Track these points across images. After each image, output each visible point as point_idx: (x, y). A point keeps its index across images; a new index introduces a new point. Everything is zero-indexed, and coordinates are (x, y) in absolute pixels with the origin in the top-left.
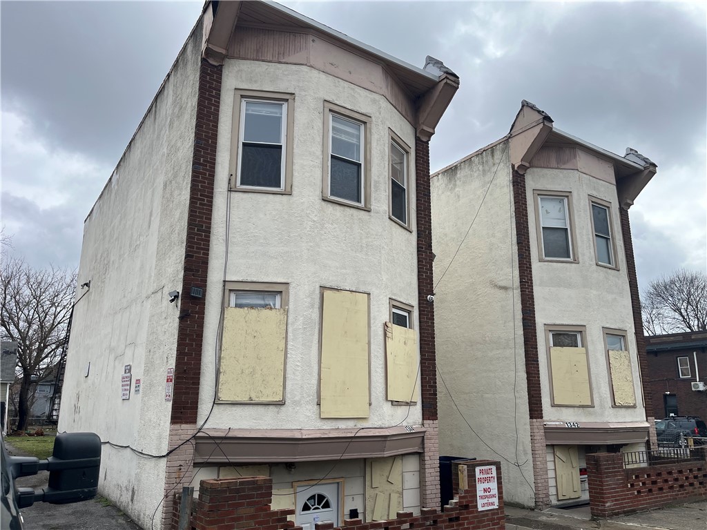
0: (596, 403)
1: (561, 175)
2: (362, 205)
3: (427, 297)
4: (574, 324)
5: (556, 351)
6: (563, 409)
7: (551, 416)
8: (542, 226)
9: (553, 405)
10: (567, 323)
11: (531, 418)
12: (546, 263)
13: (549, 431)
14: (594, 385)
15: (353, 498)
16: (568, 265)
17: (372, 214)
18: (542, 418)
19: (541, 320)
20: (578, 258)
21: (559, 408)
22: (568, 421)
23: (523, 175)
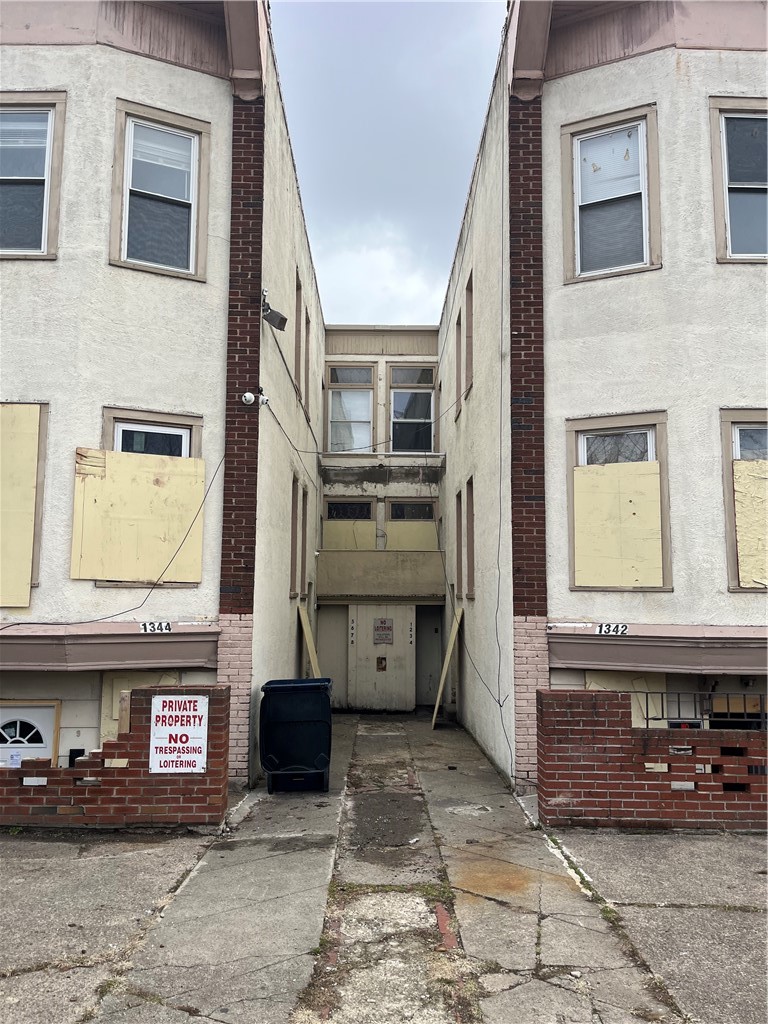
0: (679, 580)
1: (632, 72)
2: (44, 251)
3: (240, 397)
4: (637, 409)
5: (587, 475)
6: (598, 597)
7: (566, 611)
8: (578, 202)
9: (575, 589)
10: (619, 411)
11: (516, 613)
12: (580, 286)
13: (557, 642)
14: (677, 543)
15: (78, 732)
16: (634, 278)
17: (60, 263)
18: (544, 612)
19: (558, 409)
20: (660, 257)
21: (586, 594)
22: (605, 622)
23: (537, 101)
